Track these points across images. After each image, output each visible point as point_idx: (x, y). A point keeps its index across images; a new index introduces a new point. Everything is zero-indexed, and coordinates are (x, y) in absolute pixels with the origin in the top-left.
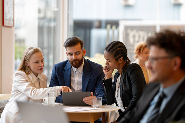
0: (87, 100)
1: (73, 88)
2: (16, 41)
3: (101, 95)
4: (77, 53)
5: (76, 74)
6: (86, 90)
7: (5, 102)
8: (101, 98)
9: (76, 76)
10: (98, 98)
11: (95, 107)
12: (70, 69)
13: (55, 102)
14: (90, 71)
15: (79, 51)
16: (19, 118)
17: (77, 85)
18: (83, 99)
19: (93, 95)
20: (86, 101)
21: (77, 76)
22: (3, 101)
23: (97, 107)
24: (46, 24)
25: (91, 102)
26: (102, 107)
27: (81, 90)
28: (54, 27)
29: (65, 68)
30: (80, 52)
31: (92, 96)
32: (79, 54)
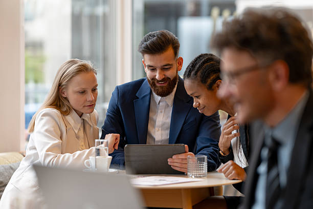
0: (175, 161)
1: (153, 135)
2: (27, 46)
3: (205, 152)
4: (166, 67)
5: (160, 108)
6: (178, 142)
7: (5, 169)
8: (206, 157)
9: (159, 111)
10: (198, 158)
11: (193, 177)
12: (148, 97)
13: (111, 167)
14: (188, 102)
15: (170, 63)
16: (39, 200)
17: (161, 130)
18: (169, 160)
19: (189, 151)
20: (175, 164)
21: (161, 112)
22: (2, 168)
23: (197, 177)
24: (87, 10)
25: (184, 166)
26: (208, 177)
27: (167, 140)
28: (105, 16)
29: (137, 95)
30: (172, 65)
31: (186, 152)
32: (170, 68)
